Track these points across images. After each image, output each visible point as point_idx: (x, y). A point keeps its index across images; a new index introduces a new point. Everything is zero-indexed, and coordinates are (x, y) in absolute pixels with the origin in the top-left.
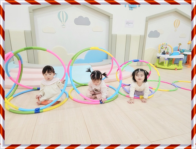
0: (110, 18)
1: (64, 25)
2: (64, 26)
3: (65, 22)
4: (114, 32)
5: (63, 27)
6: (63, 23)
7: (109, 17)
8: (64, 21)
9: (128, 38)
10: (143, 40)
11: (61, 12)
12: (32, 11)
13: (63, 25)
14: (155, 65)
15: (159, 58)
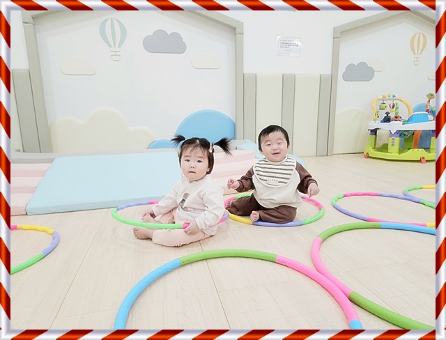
0: (237, 31)
1: (117, 53)
3: (119, 46)
4: (248, 69)
5: (115, 58)
6: (113, 49)
7: (235, 29)
8: (117, 43)
9: (288, 84)
10: (328, 87)
11: (108, 23)
12: (31, 21)
13: (114, 53)
14: (365, 154)
15: (376, 134)
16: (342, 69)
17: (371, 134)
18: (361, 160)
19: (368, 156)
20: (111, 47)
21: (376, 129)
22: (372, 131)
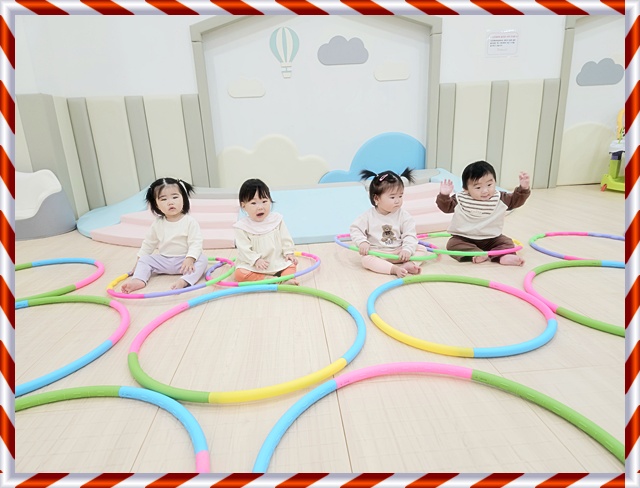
0: (434, 30)
1: (289, 69)
2: (287, 72)
3: (291, 61)
4: (447, 76)
5: (286, 75)
6: (284, 64)
7: (430, 28)
8: (288, 59)
9: (499, 94)
10: (554, 97)
11: (280, 32)
12: (199, 38)
13: (284, 69)
14: (602, 185)
15: (620, 158)
16: (576, 70)
17: (613, 159)
18: (596, 194)
19: (605, 189)
20: (281, 61)
21: (621, 152)
22: (614, 154)
